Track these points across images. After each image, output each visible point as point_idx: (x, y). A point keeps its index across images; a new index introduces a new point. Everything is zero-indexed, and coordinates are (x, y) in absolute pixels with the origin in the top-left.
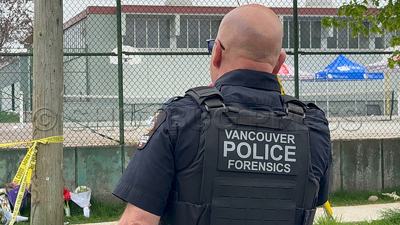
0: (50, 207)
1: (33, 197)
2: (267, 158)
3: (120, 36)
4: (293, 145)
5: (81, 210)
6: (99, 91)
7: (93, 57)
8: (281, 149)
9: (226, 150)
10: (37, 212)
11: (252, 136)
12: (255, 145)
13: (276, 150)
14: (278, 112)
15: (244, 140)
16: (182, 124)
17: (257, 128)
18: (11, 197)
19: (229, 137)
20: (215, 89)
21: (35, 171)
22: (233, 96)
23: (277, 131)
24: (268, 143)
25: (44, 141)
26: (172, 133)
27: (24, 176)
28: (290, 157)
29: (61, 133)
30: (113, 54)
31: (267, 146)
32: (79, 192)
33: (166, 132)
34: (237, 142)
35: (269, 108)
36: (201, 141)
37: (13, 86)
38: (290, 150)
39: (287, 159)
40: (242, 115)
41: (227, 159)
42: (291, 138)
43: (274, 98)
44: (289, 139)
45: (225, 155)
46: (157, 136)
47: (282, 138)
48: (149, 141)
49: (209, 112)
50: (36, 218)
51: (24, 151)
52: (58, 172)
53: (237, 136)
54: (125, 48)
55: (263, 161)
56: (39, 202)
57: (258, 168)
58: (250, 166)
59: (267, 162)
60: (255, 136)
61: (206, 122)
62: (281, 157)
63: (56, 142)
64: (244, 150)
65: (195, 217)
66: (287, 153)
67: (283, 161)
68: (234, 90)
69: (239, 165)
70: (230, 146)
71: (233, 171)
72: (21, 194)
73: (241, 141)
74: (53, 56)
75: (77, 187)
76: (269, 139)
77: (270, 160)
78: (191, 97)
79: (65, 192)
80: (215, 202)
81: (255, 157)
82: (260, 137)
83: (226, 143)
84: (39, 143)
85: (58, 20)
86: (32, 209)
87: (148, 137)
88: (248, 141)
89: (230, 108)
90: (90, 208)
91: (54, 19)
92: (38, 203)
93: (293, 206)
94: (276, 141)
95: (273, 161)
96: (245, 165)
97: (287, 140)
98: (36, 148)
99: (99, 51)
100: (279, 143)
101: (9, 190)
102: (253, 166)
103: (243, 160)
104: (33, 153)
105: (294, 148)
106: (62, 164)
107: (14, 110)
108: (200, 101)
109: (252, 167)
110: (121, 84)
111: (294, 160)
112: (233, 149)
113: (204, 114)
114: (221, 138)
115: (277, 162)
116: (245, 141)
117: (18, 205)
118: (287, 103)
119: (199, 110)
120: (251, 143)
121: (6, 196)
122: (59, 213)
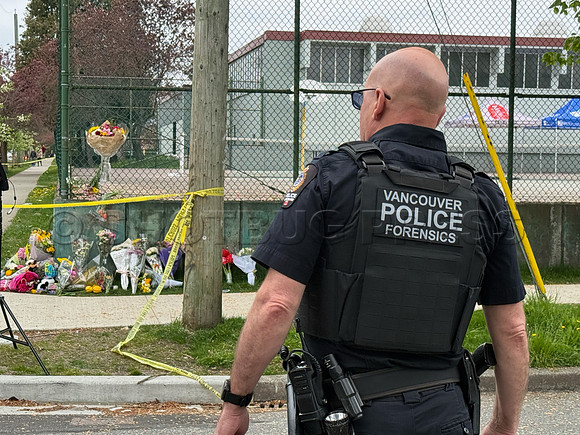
0: (207, 271)
1: (188, 258)
2: (429, 225)
3: (297, 70)
4: (459, 212)
5: (245, 276)
6: (278, 135)
7: (271, 94)
8: (446, 215)
9: (384, 212)
10: (191, 276)
11: (414, 199)
12: (417, 209)
13: (441, 216)
14: (444, 174)
15: (404, 203)
16: (336, 182)
17: (420, 190)
18: (163, 257)
19: (387, 199)
20: (373, 144)
21: (191, 229)
22: (394, 154)
23: (443, 195)
24: (431, 208)
25: (202, 193)
26: (325, 190)
27: (178, 234)
28: (456, 225)
29: (221, 184)
30: (289, 92)
31: (430, 211)
32: (243, 255)
33: (318, 189)
34: (397, 204)
35: (435, 170)
36: (357, 201)
37: (175, 124)
38: (455, 218)
39: (452, 227)
40: (404, 175)
41: (385, 223)
42: (458, 204)
43: (439, 158)
44: (455, 205)
45: (383, 219)
46: (307, 193)
47: (447, 204)
48: (296, 200)
49: (366, 169)
50: (190, 283)
51: (179, 204)
52: (216, 230)
53: (397, 198)
54: (303, 84)
55: (424, 228)
56: (194, 265)
57: (419, 235)
58: (411, 233)
59: (429, 229)
60: (417, 199)
61: (363, 180)
62: (445, 225)
63: (215, 195)
64: (404, 215)
65: (345, 287)
66: (452, 221)
67: (447, 229)
68: (394, 146)
69: (398, 231)
70: (388, 209)
71: (391, 237)
72: (173, 255)
73: (401, 204)
74: (215, 93)
75: (240, 249)
76: (432, 203)
77: (433, 227)
78: (346, 152)
79: (226, 254)
80: (369, 272)
81: (416, 223)
82: (423, 200)
83: (384, 205)
84: (196, 196)
85: (222, 51)
86: (186, 273)
87: (295, 195)
88: (409, 205)
89: (391, 166)
90: (256, 274)
91: (218, 49)
92: (192, 266)
93: (456, 282)
94: (441, 206)
95: (436, 229)
96: (404, 232)
97: (452, 206)
98: (193, 201)
99: (278, 87)
100: (444, 209)
101: (162, 249)
102: (413, 232)
103: (403, 225)
104: (188, 207)
105: (461, 215)
106: (222, 222)
107: (174, 153)
108: (357, 157)
109: (413, 234)
110: (297, 128)
111: (460, 229)
112: (391, 213)
113: (361, 172)
114: (379, 200)
115: (441, 231)
116: (406, 204)
117: (169, 267)
118: (454, 165)
119: (355, 167)
120: (413, 207)
121: (158, 256)
122: (218, 279)
